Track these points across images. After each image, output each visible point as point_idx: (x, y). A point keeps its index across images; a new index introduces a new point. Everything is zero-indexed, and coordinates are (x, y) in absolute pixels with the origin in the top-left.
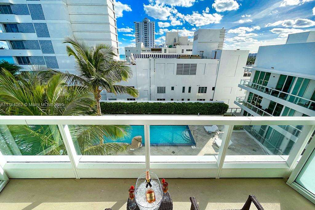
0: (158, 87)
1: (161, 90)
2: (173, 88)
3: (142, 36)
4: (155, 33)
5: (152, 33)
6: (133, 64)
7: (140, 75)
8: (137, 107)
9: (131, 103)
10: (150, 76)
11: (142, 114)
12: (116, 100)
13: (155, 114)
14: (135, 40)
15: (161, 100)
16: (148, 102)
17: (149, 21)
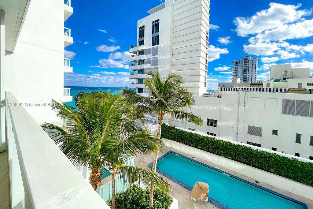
0: (249, 127)
1: (255, 131)
2: (275, 132)
3: (241, 72)
4: (257, 69)
5: (254, 69)
6: (219, 97)
7: (225, 108)
8: (213, 144)
9: (207, 138)
10: (238, 111)
11: (219, 155)
12: (194, 130)
13: (239, 161)
14: (232, 77)
15: (253, 144)
16: (229, 142)
17: (251, 58)
